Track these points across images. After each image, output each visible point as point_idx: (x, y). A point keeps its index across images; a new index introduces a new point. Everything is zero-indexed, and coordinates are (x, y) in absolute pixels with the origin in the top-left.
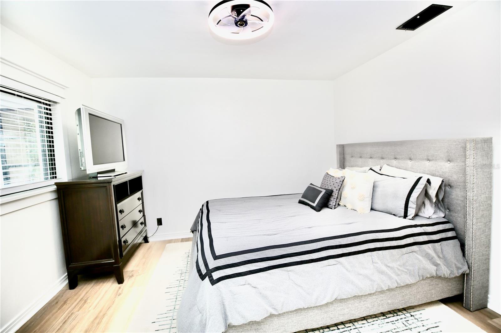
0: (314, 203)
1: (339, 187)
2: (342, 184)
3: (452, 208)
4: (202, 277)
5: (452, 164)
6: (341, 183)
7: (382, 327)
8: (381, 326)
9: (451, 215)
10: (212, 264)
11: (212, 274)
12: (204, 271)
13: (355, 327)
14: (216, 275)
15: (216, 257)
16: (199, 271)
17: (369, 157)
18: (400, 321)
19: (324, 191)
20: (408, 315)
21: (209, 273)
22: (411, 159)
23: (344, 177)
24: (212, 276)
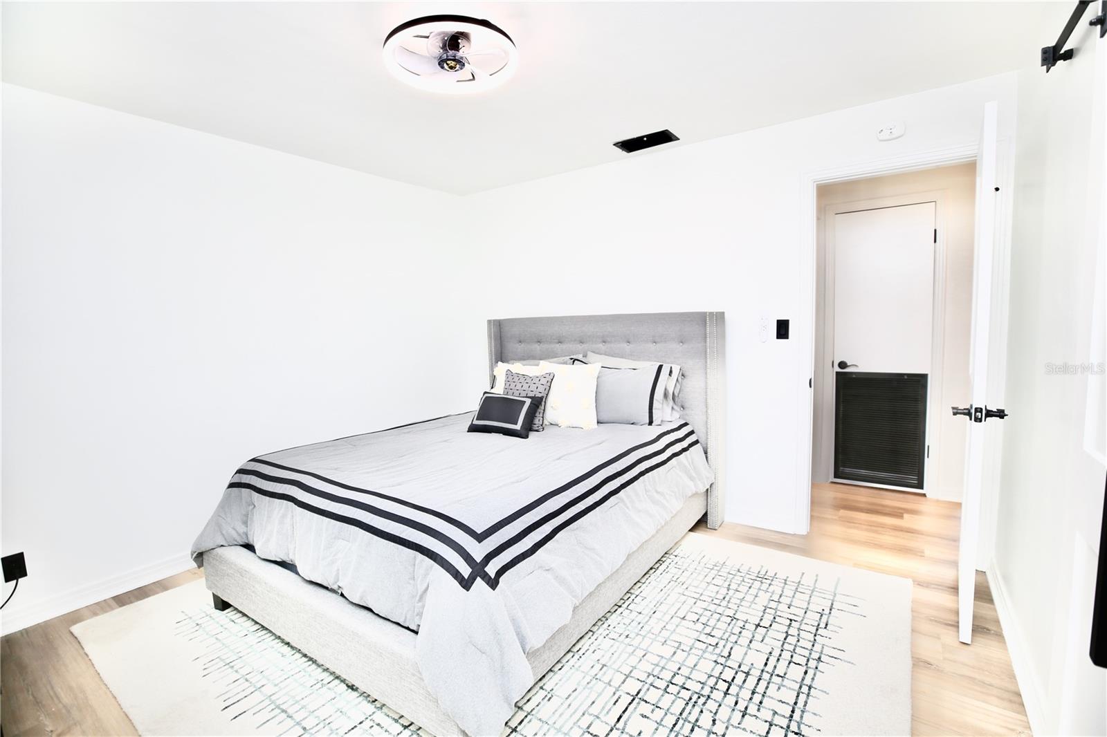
0: (516, 424)
1: (546, 392)
2: (550, 387)
3: (686, 405)
4: (466, 584)
5: (685, 346)
6: (549, 384)
7: (660, 580)
8: (658, 580)
9: (686, 414)
10: (478, 551)
11: (485, 569)
12: (466, 571)
13: (635, 596)
14: (491, 569)
15: (480, 538)
16: (456, 574)
17: (557, 341)
18: (670, 566)
19: (528, 401)
20: (672, 557)
21: (479, 569)
22: (629, 342)
23: (552, 375)
24: (487, 574)
